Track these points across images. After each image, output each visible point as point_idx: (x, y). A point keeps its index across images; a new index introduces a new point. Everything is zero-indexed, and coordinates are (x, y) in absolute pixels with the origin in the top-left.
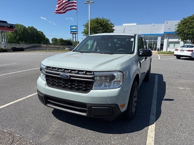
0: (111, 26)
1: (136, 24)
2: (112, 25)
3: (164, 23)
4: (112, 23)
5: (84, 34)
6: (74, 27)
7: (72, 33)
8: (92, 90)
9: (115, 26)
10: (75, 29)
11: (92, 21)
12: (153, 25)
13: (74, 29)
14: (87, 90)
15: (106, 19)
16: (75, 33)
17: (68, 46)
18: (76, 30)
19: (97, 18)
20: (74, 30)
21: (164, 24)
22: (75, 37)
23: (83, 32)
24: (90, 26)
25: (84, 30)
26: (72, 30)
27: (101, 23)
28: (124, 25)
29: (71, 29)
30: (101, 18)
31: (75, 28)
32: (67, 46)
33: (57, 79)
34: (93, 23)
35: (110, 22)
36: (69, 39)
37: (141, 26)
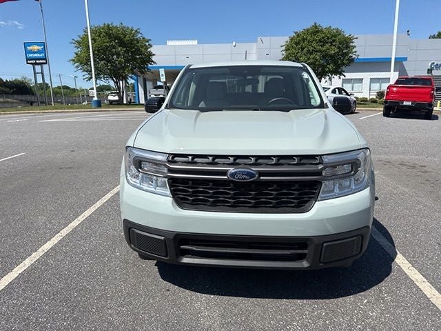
0: (145, 45)
1: (195, 42)
2: (147, 44)
3: (256, 41)
4: (147, 38)
5: (77, 64)
6: (36, 48)
7: (32, 62)
8: (317, 203)
9: (154, 46)
10: (39, 52)
11: (96, 33)
12: (234, 44)
13: (36, 53)
14: (301, 204)
15: (130, 27)
16: (41, 61)
17: (20, 97)
18: (42, 55)
19: (108, 25)
20: (36, 55)
21: (255, 44)
22: (42, 73)
23: (73, 60)
24: (92, 44)
25: (77, 54)
26: (31, 55)
27: (120, 38)
28: (169, 43)
29: (27, 52)
30: (116, 24)
31: (40, 48)
32: (15, 96)
33: (213, 185)
34: (99, 36)
35: (140, 35)
36: (19, 78)
37: (208, 47)
